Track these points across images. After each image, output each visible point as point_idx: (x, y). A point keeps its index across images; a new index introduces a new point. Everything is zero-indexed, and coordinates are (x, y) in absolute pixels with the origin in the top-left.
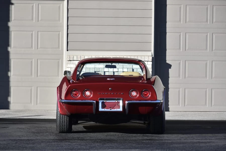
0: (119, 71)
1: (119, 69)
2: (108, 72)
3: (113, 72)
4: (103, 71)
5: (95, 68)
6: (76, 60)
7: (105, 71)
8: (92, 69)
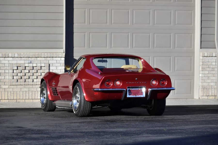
0: (37, 66)
1: (37, 64)
2: (28, 66)
3: (32, 67)
4: (24, 66)
5: (18, 64)
6: (1, 57)
7: (26, 66)
8: (14, 65)
